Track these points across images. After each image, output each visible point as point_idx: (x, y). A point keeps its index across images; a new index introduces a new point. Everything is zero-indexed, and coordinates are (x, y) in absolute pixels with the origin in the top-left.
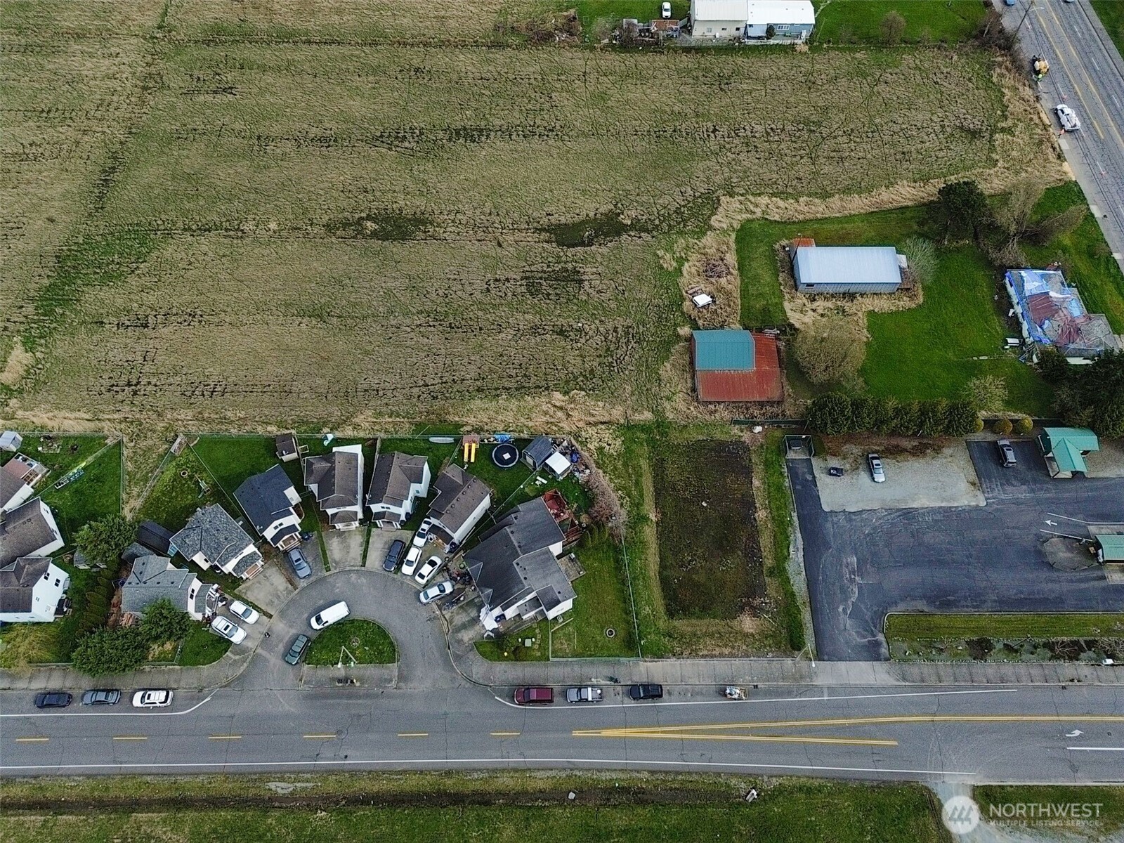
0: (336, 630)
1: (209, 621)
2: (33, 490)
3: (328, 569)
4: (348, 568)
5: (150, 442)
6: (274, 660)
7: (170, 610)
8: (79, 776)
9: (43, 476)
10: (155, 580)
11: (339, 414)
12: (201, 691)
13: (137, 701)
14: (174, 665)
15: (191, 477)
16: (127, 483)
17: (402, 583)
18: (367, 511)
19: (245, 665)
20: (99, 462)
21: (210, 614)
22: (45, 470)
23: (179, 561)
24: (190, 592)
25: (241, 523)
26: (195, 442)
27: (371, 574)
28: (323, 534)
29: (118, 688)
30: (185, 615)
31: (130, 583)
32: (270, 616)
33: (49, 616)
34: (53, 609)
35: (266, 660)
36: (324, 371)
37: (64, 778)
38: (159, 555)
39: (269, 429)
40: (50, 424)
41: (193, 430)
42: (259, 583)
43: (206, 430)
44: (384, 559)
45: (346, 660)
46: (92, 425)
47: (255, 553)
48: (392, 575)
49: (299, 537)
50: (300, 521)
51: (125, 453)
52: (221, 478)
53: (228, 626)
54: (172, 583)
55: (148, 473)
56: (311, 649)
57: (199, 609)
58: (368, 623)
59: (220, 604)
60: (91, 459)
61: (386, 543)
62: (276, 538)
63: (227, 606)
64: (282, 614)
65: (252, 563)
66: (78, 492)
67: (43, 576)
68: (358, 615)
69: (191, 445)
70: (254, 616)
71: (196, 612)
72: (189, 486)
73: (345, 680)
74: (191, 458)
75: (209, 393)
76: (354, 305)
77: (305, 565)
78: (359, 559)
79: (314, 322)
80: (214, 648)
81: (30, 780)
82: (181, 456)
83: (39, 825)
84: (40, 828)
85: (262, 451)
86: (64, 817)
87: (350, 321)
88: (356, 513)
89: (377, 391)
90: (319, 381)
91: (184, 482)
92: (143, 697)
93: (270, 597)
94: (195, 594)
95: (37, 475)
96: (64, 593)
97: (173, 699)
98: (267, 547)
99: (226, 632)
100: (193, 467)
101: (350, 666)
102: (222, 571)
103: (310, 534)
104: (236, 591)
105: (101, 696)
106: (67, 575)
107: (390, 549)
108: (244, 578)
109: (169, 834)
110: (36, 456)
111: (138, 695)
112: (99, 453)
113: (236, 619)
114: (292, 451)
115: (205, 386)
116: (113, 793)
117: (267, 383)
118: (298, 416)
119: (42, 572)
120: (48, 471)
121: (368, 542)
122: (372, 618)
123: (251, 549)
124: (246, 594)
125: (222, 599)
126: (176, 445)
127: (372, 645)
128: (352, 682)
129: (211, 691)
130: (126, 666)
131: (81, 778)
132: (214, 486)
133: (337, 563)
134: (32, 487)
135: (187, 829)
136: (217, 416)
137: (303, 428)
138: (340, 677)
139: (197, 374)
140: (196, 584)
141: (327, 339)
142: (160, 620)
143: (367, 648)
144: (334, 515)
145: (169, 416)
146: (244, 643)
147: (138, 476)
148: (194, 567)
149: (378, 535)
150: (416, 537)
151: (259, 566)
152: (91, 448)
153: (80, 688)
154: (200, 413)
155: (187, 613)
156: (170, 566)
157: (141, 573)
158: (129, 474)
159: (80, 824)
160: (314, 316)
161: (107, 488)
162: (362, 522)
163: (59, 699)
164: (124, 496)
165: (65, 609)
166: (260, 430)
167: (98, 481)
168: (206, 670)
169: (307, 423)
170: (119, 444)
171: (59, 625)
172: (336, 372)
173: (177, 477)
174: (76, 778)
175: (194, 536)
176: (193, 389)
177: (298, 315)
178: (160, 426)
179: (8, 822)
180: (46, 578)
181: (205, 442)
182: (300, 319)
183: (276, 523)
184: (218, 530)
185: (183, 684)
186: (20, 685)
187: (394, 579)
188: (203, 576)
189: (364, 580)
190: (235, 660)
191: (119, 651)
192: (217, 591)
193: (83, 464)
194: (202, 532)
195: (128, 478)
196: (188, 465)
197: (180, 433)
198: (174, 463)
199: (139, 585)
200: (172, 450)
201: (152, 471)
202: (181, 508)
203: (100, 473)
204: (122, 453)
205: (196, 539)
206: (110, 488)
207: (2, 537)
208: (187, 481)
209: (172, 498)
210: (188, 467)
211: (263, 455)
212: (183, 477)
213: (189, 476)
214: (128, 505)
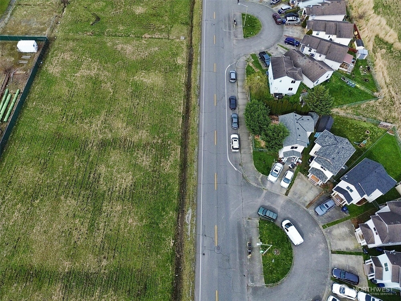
0: (283, 237)
1: (280, 161)
2: (337, 70)
3: (324, 227)
4: (328, 241)
5: (382, 112)
6: (260, 201)
7: (283, 137)
8: (199, 121)
9: (346, 72)
10: (300, 127)
12: (240, 165)
13: (233, 136)
14: (253, 149)
15: (366, 136)
16: (353, 107)
17: (324, 284)
18: (379, 251)
19: (256, 185)
20: (362, 92)
21: (283, 161)
22: (350, 72)
23: (312, 141)
24: (295, 146)
25: (344, 168)
26: (390, 134)
27: (327, 259)
28: (349, 220)
29: (240, 127)
31: (296, 115)
32: (286, 194)
33: (273, 91)
34: (277, 92)
35: (259, 196)
37: (198, 115)
38: (315, 128)
40: (377, 67)
41: (399, 131)
42: (307, 185)
44: (340, 268)
45: (264, 248)
46: (383, 83)
47: (326, 178)
48: (329, 275)
49: (344, 205)
50: (355, 203)
51: (372, 101)
52: (371, 152)
53: (277, 171)
54: (299, 135)
55: (362, 115)
56: (269, 222)
57: (286, 154)
58: (291, 260)
59: (290, 165)
60: (362, 88)
61: (353, 268)
62: (340, 190)
63: (290, 169)
64: (289, 202)
65: (319, 178)
66: (341, 87)
67: (293, 80)
68: (295, 252)
69: (388, 132)
70: (285, 185)
71: (284, 153)
72: (360, 136)
73: (251, 248)
74: (379, 134)
77: (325, 211)
78: (335, 249)
80: (264, 167)
81: (198, 103)
82: (378, 129)
84: (178, 112)
86: (181, 120)
88: (373, 242)
91: (362, 133)
92: (236, 138)
93: (299, 193)
94: (294, 150)
95: (346, 69)
96: (286, 95)
97: (235, 152)
98: (331, 185)
99: (274, 171)
100: (373, 136)
101: (260, 250)
102: (311, 162)
103: (347, 211)
104: (299, 172)
105: (235, 120)
106: (295, 93)
107: (350, 272)
108: (308, 176)
109: (170, 163)
110: (357, 66)
111: (236, 136)
112: (367, 91)
113: (282, 175)
116: (190, 136)
119: (295, 78)
120: (350, 73)
121: (351, 253)
122: (295, 263)
123: (329, 175)
124: (299, 178)
125: (293, 166)
126: (385, 124)
127: (276, 265)
128: (250, 253)
129: (240, 170)
130: (250, 125)
131: (198, 122)
132: (365, 149)
133: (330, 232)
134: (339, 69)
135: (171, 171)
138: (253, 244)
140: (300, 149)
142: (276, 133)
143: (273, 261)
144: (367, 226)
146: (268, 182)
147: (359, 111)
148: (311, 145)
149: (358, 261)
150: (365, 294)
151: (318, 183)
152: (369, 87)
153: (239, 112)
155: (282, 147)
156: (309, 134)
157: (302, 120)
158: (359, 106)
159: (178, 127)
161: (347, 99)
162: (365, 247)
163: (233, 104)
164: (345, 107)
165: (277, 97)
167: (350, 94)
168: (251, 165)
170: (375, 98)
171: (269, 97)
173: (364, 129)
174: (198, 120)
175: (332, 141)
178: (395, 114)
179: (181, 100)
180: (292, 82)
181: (392, 139)
183: (352, 187)
184: (338, 153)
185: (243, 155)
186: (240, 90)
187: (327, 277)
188: (306, 152)
189: (321, 254)
190: (258, 179)
191: (257, 119)
192: (297, 162)
193: (358, 86)
194: (335, 144)
195: (356, 106)
196: (374, 133)
197: (394, 125)
198: (372, 126)
199: (295, 120)
200: (381, 123)
201: (364, 116)
202: (345, 135)
203: (355, 94)
204: (370, 101)
205: (329, 142)
206: (348, 100)
207: (310, 61)
208: (363, 135)
209: (350, 129)
210: (372, 133)
211: (396, 174)
212: (365, 132)
213: (367, 135)
214: (340, 110)
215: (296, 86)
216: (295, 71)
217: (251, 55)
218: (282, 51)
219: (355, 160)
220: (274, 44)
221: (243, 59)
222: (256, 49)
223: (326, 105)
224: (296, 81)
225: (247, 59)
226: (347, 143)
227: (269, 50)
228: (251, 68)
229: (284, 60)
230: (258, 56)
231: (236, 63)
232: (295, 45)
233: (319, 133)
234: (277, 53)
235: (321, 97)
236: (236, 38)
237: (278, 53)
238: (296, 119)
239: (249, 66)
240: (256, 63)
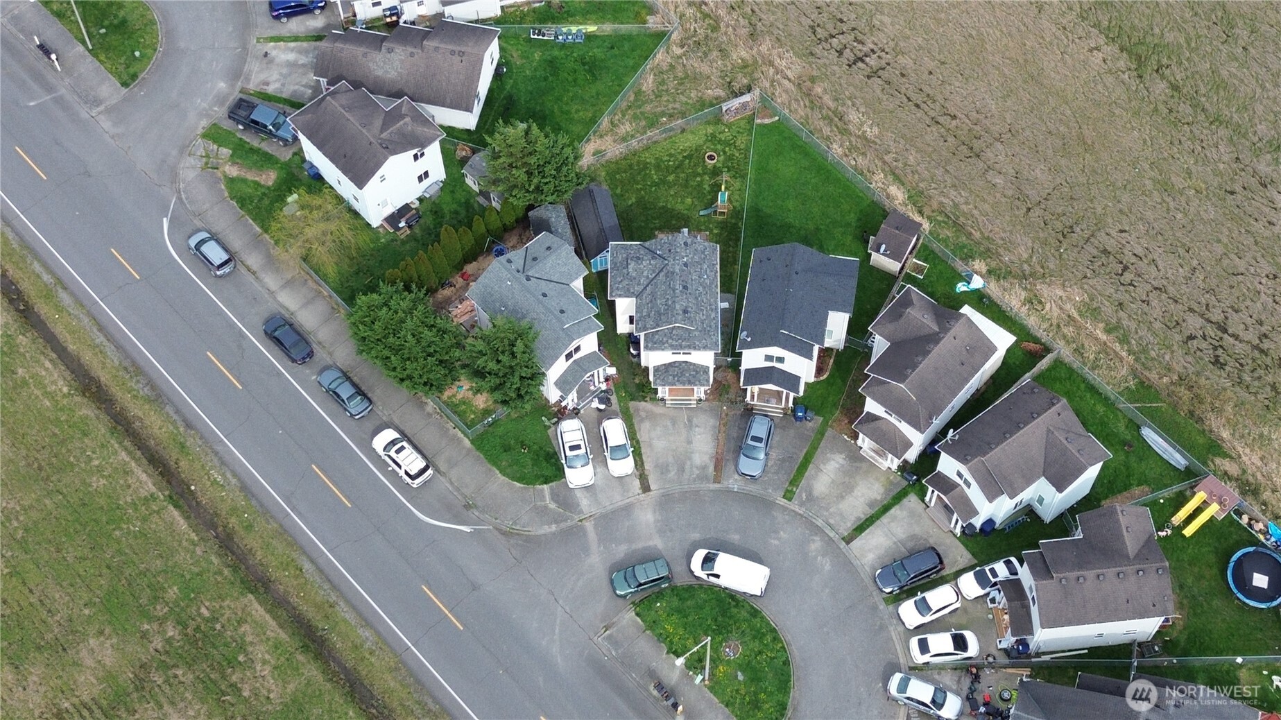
0: (720, 601)
1: (561, 413)
2: (499, 13)
3: (788, 495)
4: (820, 522)
5: (705, 68)
6: (596, 561)
7: (528, 349)
8: (235, 475)
9: (529, 3)
10: (544, 287)
11: (1025, 256)
12: (468, 507)
13: (380, 442)
14: (466, 435)
15: (716, 172)
16: (624, 105)
17: (883, 628)
18: (929, 457)
19: (554, 528)
20: (614, 42)
21: (570, 407)
23: (598, 287)
24: (572, 348)
25: (726, 305)
26: (767, 121)
27: (847, 565)
28: (829, 432)
29: (374, 399)
30: (537, 377)
31: (509, 261)
32: (646, 488)
33: (375, 215)
34: (389, 210)
35: (586, 550)
36: (1063, 162)
37: (215, 460)
38: (578, 252)
39: (893, 190)
41: (781, 98)
42: (674, 422)
43: (797, 114)
44: (887, 561)
45: (696, 664)
47: (705, 370)
48: (878, 599)
49: (791, 404)
50: (812, 379)
51: (659, 56)
52: (756, 211)
53: (578, 447)
54: (562, 312)
55: (663, 114)
56: (660, 595)
57: (563, 384)
58: (776, 639)
59: (596, 404)
60: (608, 28)
61: (913, 537)
62: (757, 375)
63: (603, 415)
64: (666, 501)
65: (690, 383)
66: (552, 64)
67: (414, 151)
68: (770, 612)
69: (758, 121)
70: (623, 467)
71: (556, 384)
72: (700, 185)
73: (668, 694)
74: (741, 141)
75: (852, 58)
76: (1219, 85)
77: (762, 456)
78: (846, 527)
79: (1121, 64)
80: (536, 462)
81: (180, 423)
82: (729, 126)
83: (143, 493)
84: (139, 499)
85: (852, 218)
86: (176, 513)
87: (1185, 109)
88: (908, 444)
89: (1126, 268)
90: (1039, 172)
91: (700, 170)
92: (393, 443)
93: (671, 459)
94: (576, 357)
96: (420, 200)
97: (425, 483)
98: (730, 375)
99: (569, 453)
100: (730, 158)
101: (693, 679)
102: (639, 355)
103: (810, 414)
104: (632, 404)
105: (345, 391)
106: (443, 178)
107: (913, 554)
108: (660, 395)
109: (268, 669)
111: (389, 435)
112: (625, 28)
113: (598, 446)
114: (895, 256)
115: (856, 40)
116: (251, 541)
117: (953, 111)
118: (956, 205)
119: (417, 143)
120: (541, 1)
121: (886, 509)
122: (789, 637)
123: (705, 358)
124: (642, 420)
125: (605, 400)
126: (736, 103)
127: (752, 680)
128: (675, 706)
129: (480, 521)
130: (410, 378)
131: (234, 481)
132: (737, 213)
133: (811, 498)
134: (502, 8)
135: (291, 687)
136: (832, 104)
137: (947, 233)
138: (665, 681)
139: (861, 11)
140: (589, 343)
141: (1117, 112)
142: (503, 352)
143: (740, 677)
144: (873, 418)
145: (764, 49)
146: (579, 494)
147: (647, 108)
148: (608, 312)
149: (912, 514)
150: (971, 574)
151: (696, 396)
152: (622, 11)
153: (331, 354)
154: (813, 80)
155: (544, 374)
156: (578, 285)
157: (535, 259)
158: (639, 93)
159: (185, 544)
160: (1130, 53)
161: (593, 92)
162: (905, 468)
163: (295, 344)
164: (605, 122)
165: (402, 224)
166: (878, 181)
167: (590, 71)
168: (499, 484)
169: (959, 227)
170: (660, 36)
171: (378, 239)
172: (1083, 179)
173: (695, 155)
174: (229, 475)
175: (646, 267)
176: (834, 32)
177: (1106, 32)
178: (741, 53)
179: (116, 453)
180: (416, 157)
181: (780, 133)
182: (1102, 40)
183: (776, 351)
184: (685, 287)
185: (454, 474)
186: (271, 281)
187: (875, 608)
188: (609, 339)
189: (827, 565)
190: (546, 507)
191: (419, 349)
192: (607, 380)
193: (592, 28)
194: (661, 270)
195: (632, 99)
196: (727, 149)
197: (757, 92)
198: (710, 130)
199: (518, 275)
200: (724, 109)
201: (671, 116)
202: (663, 207)
203: (602, 60)
204: (655, 56)
205: (645, 274)
206: (598, 94)
208: (705, 174)
209: (663, 181)
210: (725, 152)
211: (848, 225)
212: (704, 162)
213: (715, 167)
214: (599, 142)
215: (433, 159)
217: (204, 136)
218: (291, 57)
219: (735, 262)
220: (245, 48)
221: (190, 169)
222: (201, 103)
224: (425, 151)
225: (204, 160)
227: (248, 80)
228: (244, 181)
230: (228, 125)
231: (179, 198)
232: (315, 8)
233: (598, 257)
234: (281, 74)
236: (102, 108)
237: (285, 71)
238: (518, 271)
239: (231, 181)
240: (242, 152)
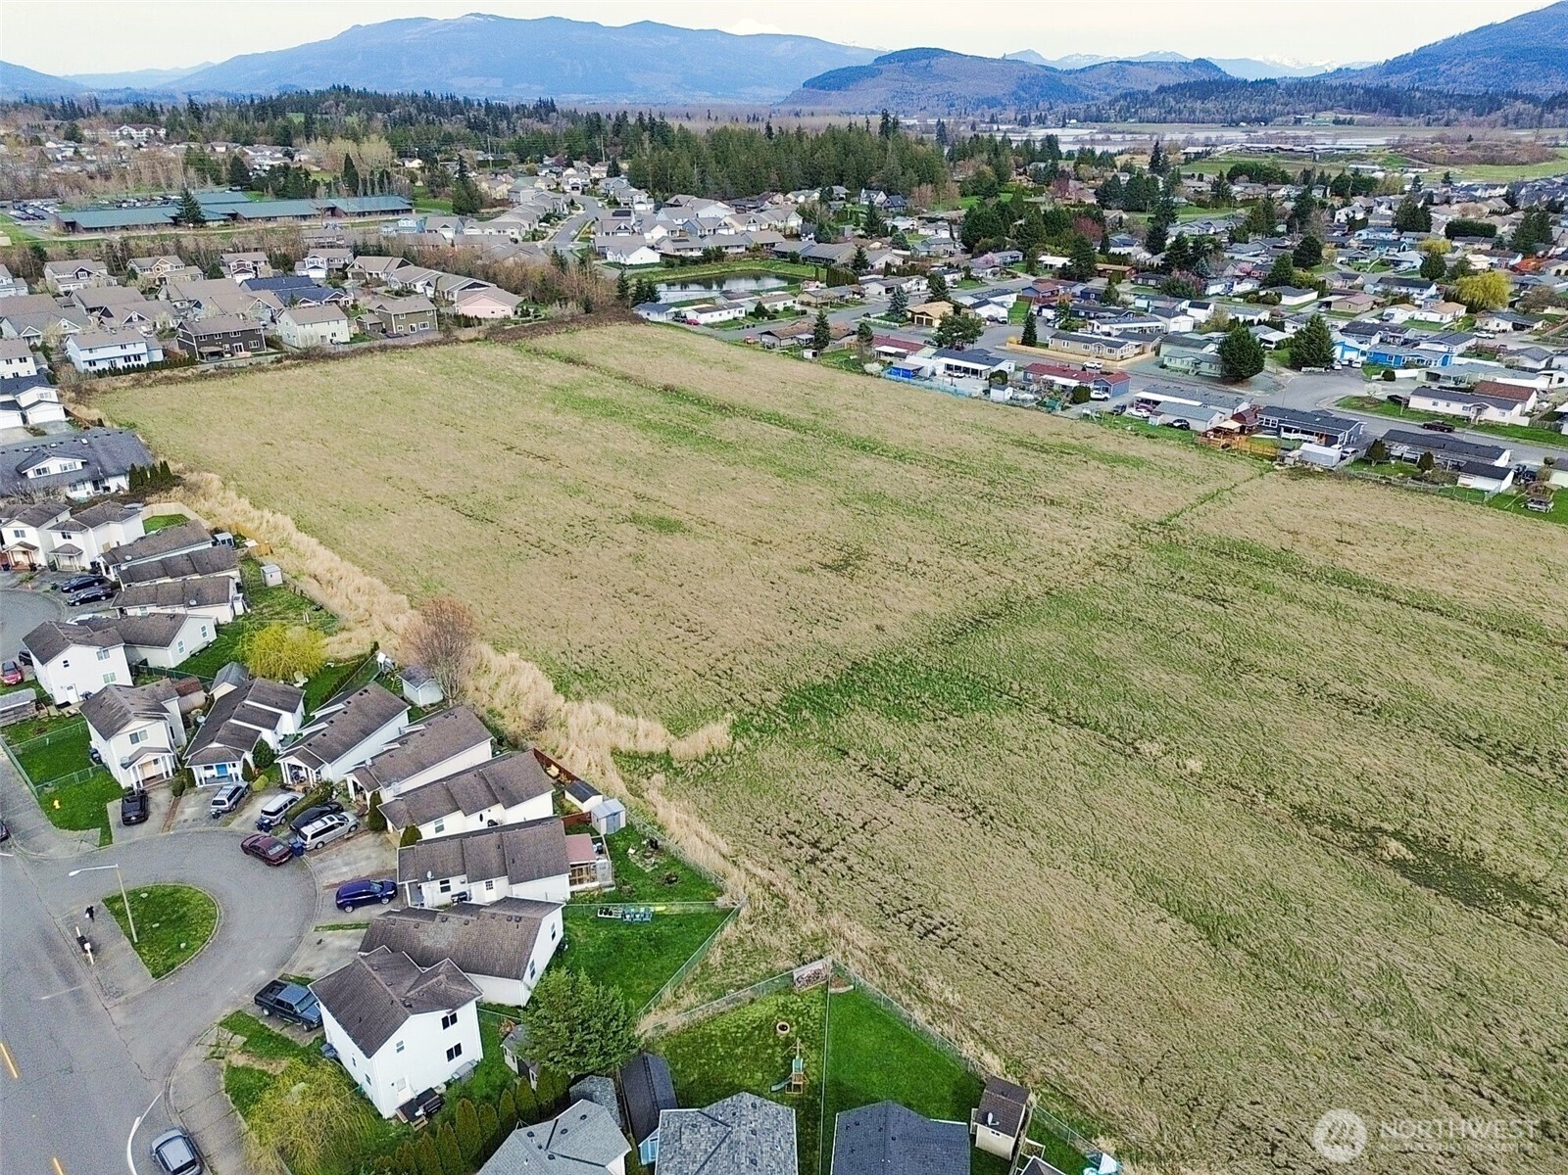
2: (569, 897)
5: (775, 941)
9: (600, 888)
10: (573, 1168)
11: (1154, 1133)
15: (788, 1042)
16: (689, 978)
20: (683, 920)
22: (610, 881)
26: (842, 990)
31: (531, 1135)
33: (388, 1103)
34: (407, 1096)
36: (1164, 1028)
39: (988, 1057)
40: (673, 827)
41: (853, 969)
43: (873, 984)
46: (720, 863)
51: (727, 929)
52: (837, 1084)
55: (731, 986)
60: (677, 908)
66: (617, 942)
67: (443, 1013)
69: (832, 990)
72: (772, 1057)
74: (816, 1011)
75: (923, 931)
76: (1297, 953)
79: (1191, 933)
82: (802, 997)
85: (946, 1091)
89: (1274, 1147)
90: (1142, 1039)
91: (771, 1041)
95: (594, 879)
96: (448, 1084)
100: (804, 1028)
106: (479, 1056)
110: (619, 858)
112: (694, 908)
114: (1006, 1128)
115: (924, 915)
117: (1034, 978)
118: (1060, 1075)
119: (447, 1004)
120: (612, 886)
126: (807, 970)
132: (814, 1089)
134: (572, 893)
136: (909, 974)
137: (1058, 1107)
139: (926, 890)
145: (834, 922)
147: (714, 980)
152: (691, 893)
154: (885, 950)
157: (564, 1131)
158: (705, 966)
161: (658, 966)
164: (667, 993)
165: (420, 1112)
166: (969, 1049)
167: (656, 946)
169: (1070, 1101)
170: (726, 913)
172: (1191, 1046)
173: (765, 1026)
175: (705, 1138)
176: (901, 908)
178: (809, 927)
180: (446, 1023)
181: (856, 1002)
184: (753, 1162)
193: (660, 908)
194: (724, 1140)
195: (698, 971)
196: (800, 1019)
197: (828, 959)
198: (781, 1000)
199: (539, 1152)
200: (795, 977)
201: (739, 988)
202: (730, 1083)
203: (669, 937)
204: (722, 929)
205: (703, 1147)
206: (662, 968)
207: (465, 917)
208: (776, 1045)
209: (730, 1055)
210: (798, 1023)
211: (943, 1099)
212: (776, 1033)
213: (787, 1037)
214: (660, 1013)
215: (467, 1029)
216: (435, 980)
217: (221, 1024)
218: (345, 943)
219: (815, 1147)
220: (300, 938)
221: (191, 1062)
222: (232, 991)
223: (606, 1026)
224: (458, 1012)
225: (212, 1049)
226: (754, 1106)
227: (292, 966)
228: (248, 1070)
229: (372, 966)
230: (253, 1011)
231: (167, 1094)
232: (383, 897)
233: (649, 1139)
234: (329, 960)
235: (575, 1012)
236: (123, 998)
237: (335, 956)
238: (540, 1147)
239: (234, 1070)
240: (261, 1042)
